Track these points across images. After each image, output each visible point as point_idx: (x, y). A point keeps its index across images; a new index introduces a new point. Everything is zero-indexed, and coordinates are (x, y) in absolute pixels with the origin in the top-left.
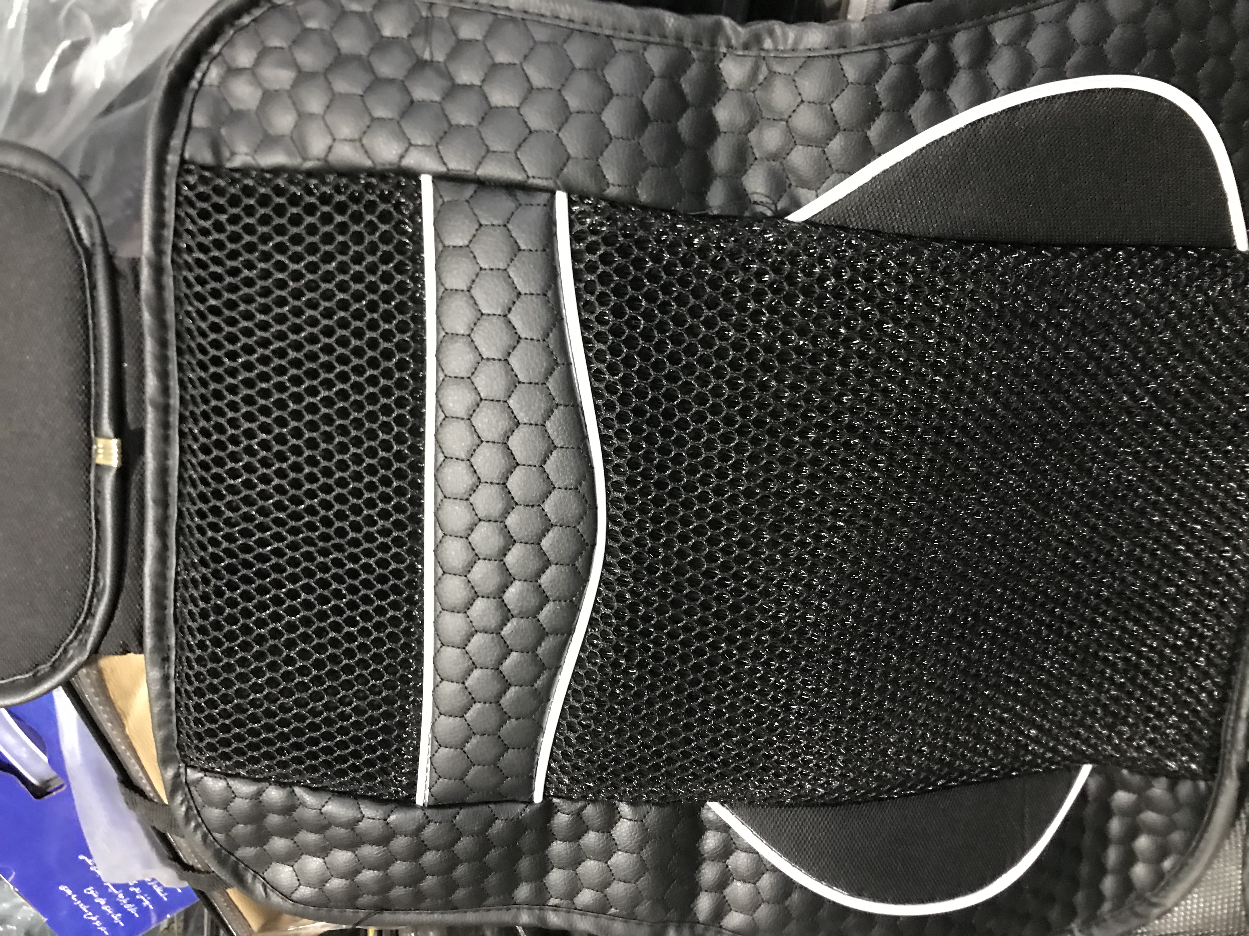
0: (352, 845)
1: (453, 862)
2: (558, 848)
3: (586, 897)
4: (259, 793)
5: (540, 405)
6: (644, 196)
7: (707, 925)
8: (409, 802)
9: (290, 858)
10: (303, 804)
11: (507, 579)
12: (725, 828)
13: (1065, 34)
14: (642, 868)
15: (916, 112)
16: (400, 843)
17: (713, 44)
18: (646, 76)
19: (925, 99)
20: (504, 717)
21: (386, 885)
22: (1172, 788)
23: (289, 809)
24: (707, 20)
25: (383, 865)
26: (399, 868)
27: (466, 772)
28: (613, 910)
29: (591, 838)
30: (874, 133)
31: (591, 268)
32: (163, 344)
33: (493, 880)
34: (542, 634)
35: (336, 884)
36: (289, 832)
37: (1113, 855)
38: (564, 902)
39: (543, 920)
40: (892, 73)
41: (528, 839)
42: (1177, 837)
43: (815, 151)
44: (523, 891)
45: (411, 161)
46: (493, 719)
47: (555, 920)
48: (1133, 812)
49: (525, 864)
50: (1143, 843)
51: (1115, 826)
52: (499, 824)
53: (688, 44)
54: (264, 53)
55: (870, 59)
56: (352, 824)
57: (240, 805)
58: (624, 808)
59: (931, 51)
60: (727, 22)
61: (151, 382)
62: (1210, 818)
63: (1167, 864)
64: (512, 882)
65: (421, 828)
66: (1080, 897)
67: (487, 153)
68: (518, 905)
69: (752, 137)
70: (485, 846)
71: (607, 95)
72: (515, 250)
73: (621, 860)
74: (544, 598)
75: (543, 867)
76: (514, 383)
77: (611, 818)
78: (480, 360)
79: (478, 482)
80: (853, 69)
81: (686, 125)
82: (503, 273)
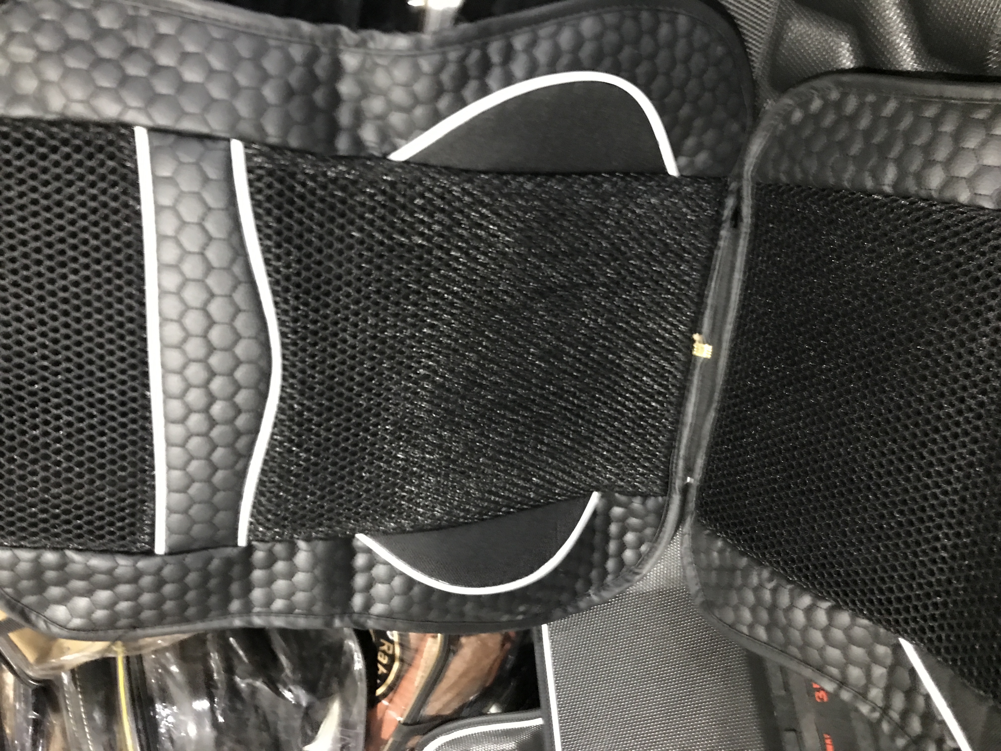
0: (111, 586)
1: (185, 590)
2: (258, 574)
3: (279, 604)
4: (38, 557)
5: (228, 282)
6: (293, 144)
7: (360, 613)
8: (150, 553)
9: (63, 600)
10: (73, 562)
11: (212, 399)
12: (368, 551)
13: (557, 45)
14: (315, 581)
15: (467, 93)
16: (146, 581)
17: (336, 42)
18: (290, 64)
19: (473, 85)
20: (215, 490)
21: (137, 611)
22: (643, 503)
23: (62, 566)
24: (329, 28)
25: (134, 597)
26: (146, 598)
27: (190, 529)
28: (297, 611)
29: (280, 566)
30: (442, 104)
31: (260, 191)
33: (213, 599)
34: (238, 434)
35: (100, 614)
36: (62, 582)
37: (612, 546)
38: (264, 610)
39: (250, 622)
40: (451, 67)
41: (236, 570)
42: (648, 531)
43: (405, 116)
44: (235, 605)
45: (127, 116)
46: (207, 491)
47: (258, 621)
48: (623, 520)
49: (235, 588)
50: (630, 537)
51: (614, 528)
52: (215, 562)
53: (318, 43)
54: (11, 36)
55: (436, 58)
56: (110, 572)
57: (24, 567)
58: (302, 544)
59: (475, 55)
60: (344, 30)
62: (666, 517)
63: (643, 548)
64: (227, 599)
65: (160, 569)
66: (594, 574)
67: (182, 114)
68: (232, 615)
69: (364, 104)
70: (206, 576)
71: (265, 77)
72: (206, 180)
73: (301, 577)
74: (238, 411)
75: (248, 588)
76: (209, 268)
77: (293, 551)
78: (185, 253)
79: (187, 336)
80: (426, 65)
81: (319, 96)
82: (198, 195)
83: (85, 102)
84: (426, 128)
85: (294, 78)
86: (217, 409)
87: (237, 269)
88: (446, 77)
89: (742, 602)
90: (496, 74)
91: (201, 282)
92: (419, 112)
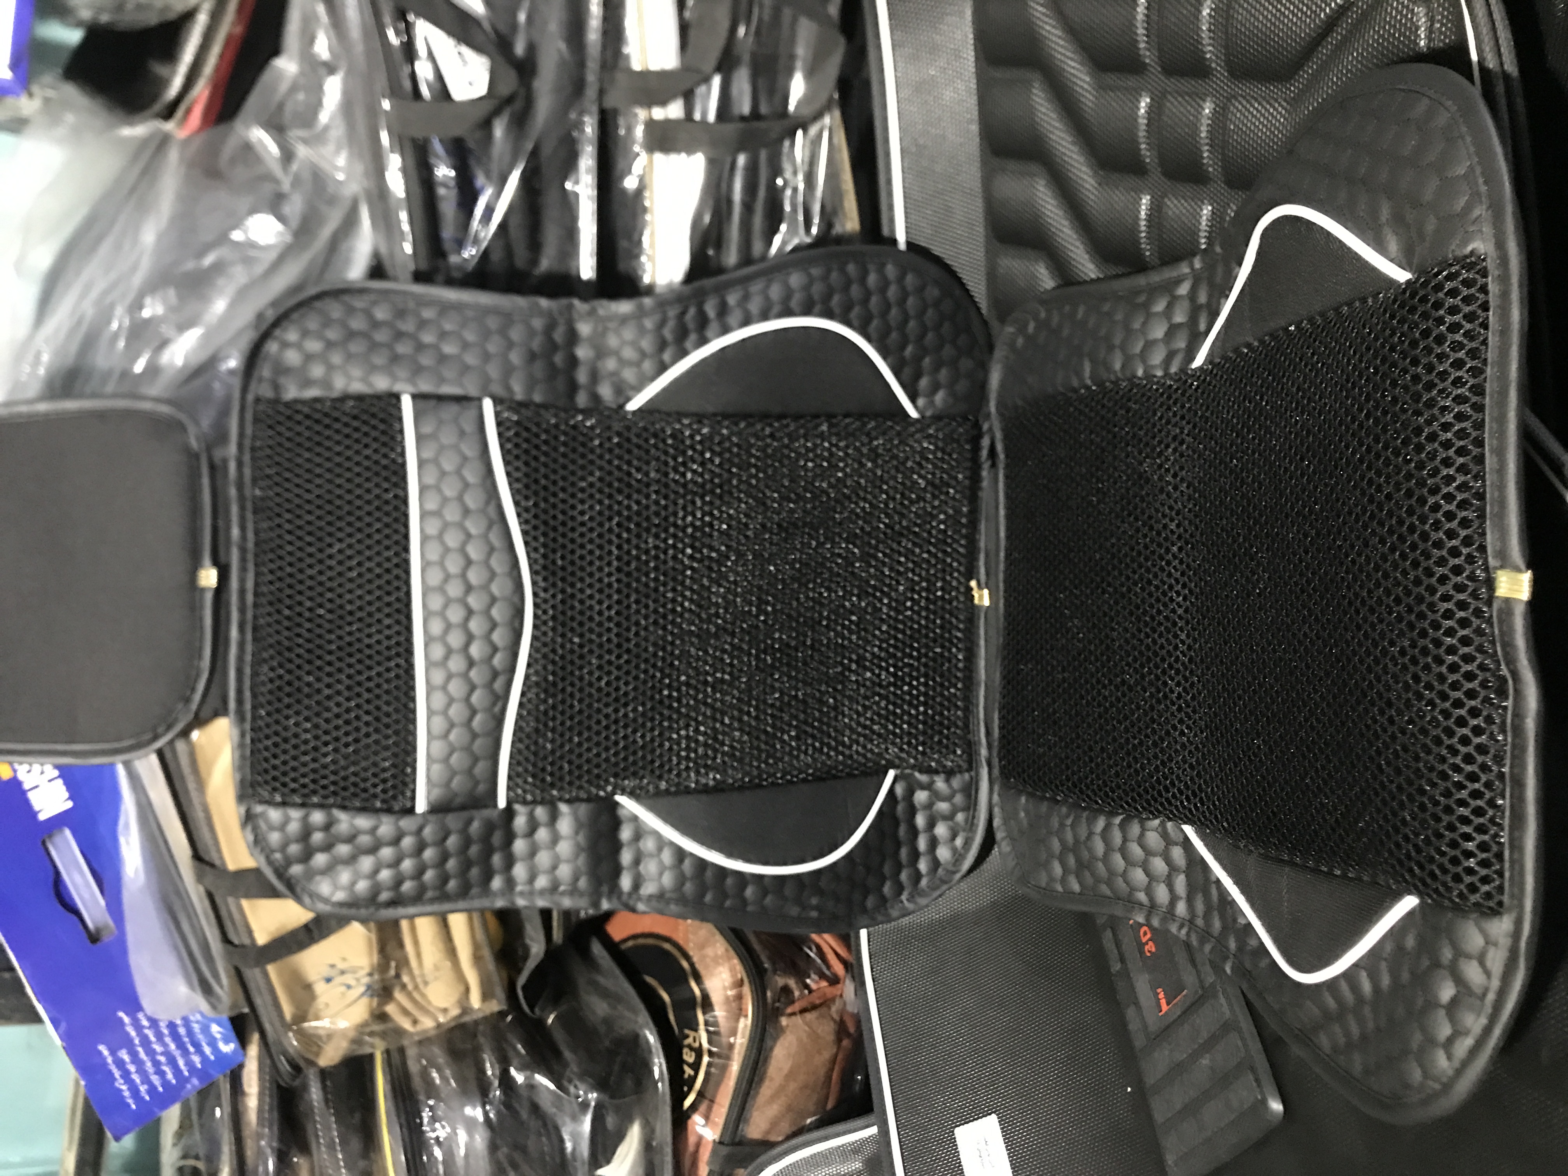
0: (373, 850)
1: (445, 856)
2: (519, 846)
3: (542, 882)
4: (306, 817)
5: (483, 524)
6: (537, 398)
7: (630, 894)
8: (411, 811)
9: (329, 870)
10: (339, 822)
11: (470, 638)
12: (635, 818)
13: (767, 298)
14: (579, 849)
15: (688, 344)
16: (407, 842)
17: (570, 313)
18: (531, 332)
19: (693, 337)
20: (474, 736)
21: (398, 882)
23: (327, 827)
24: (564, 301)
25: (396, 863)
26: (407, 865)
27: (450, 781)
28: (562, 888)
29: (542, 834)
30: (667, 356)
31: (509, 440)
32: (242, 508)
33: (475, 872)
34: (495, 675)
35: (362, 886)
36: (327, 847)
37: (922, 843)
38: (527, 888)
39: (513, 903)
40: (671, 324)
41: (497, 839)
42: (960, 817)
43: (635, 370)
44: (497, 883)
45: (397, 388)
46: (466, 738)
47: (520, 902)
48: (929, 806)
49: (497, 859)
50: (941, 830)
51: (920, 820)
52: (475, 826)
53: (555, 315)
54: (305, 333)
55: (657, 317)
56: (372, 833)
57: (294, 827)
58: (563, 808)
59: (692, 311)
60: (576, 302)
61: (235, 532)
63: (959, 842)
64: (488, 876)
65: (420, 830)
67: (442, 380)
68: (495, 895)
69: (599, 364)
70: (467, 842)
71: (510, 345)
72: (462, 433)
73: (565, 848)
74: (495, 649)
75: (510, 862)
76: (466, 512)
77: (554, 816)
78: (445, 500)
79: (447, 578)
80: (649, 323)
81: (559, 359)
82: (456, 448)
83: (364, 380)
84: (653, 379)
85: (536, 344)
86: (475, 650)
87: (492, 510)
88: (668, 333)
89: (1051, 856)
90: (714, 326)
91: (461, 526)
92: (648, 366)
